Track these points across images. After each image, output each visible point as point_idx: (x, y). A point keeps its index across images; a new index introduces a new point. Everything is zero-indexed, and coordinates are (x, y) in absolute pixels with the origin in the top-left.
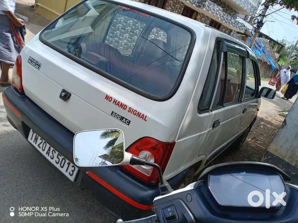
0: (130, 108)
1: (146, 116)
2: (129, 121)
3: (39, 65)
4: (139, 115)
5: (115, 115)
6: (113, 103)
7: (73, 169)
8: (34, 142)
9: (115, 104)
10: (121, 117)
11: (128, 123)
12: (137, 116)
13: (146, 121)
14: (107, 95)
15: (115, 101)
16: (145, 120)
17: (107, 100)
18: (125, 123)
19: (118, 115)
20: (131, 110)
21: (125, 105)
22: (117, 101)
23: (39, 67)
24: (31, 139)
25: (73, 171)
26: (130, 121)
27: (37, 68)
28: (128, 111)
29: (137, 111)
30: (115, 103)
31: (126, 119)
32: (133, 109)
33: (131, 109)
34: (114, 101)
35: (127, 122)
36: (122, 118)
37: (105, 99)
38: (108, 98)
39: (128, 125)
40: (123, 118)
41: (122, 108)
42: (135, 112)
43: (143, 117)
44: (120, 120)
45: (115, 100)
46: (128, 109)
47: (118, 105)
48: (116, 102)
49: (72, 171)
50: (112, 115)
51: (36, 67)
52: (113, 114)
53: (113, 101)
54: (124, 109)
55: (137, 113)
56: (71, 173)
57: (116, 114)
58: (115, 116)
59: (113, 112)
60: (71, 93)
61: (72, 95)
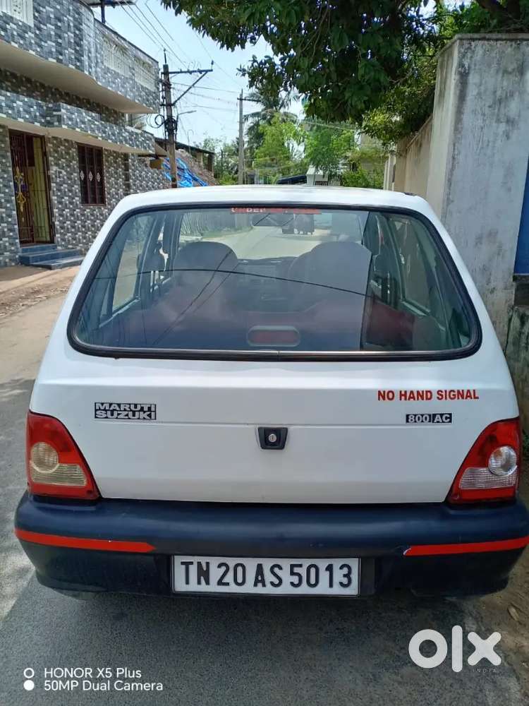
0: (439, 392)
1: (474, 391)
2: (448, 416)
3: (146, 409)
4: (460, 394)
5: (415, 418)
6: (401, 399)
7: (345, 571)
8: (199, 583)
9: (406, 399)
10: (430, 415)
11: (448, 420)
12: (458, 398)
13: (477, 398)
14: (379, 392)
15: (403, 395)
16: (475, 398)
17: (384, 399)
18: (443, 422)
19: (422, 415)
20: (444, 394)
21: (427, 392)
22: (406, 392)
23: (150, 416)
24: (187, 582)
25: (348, 576)
26: (450, 414)
27: (144, 418)
28: (438, 398)
29: (454, 391)
30: (403, 397)
31: (441, 415)
32: (446, 391)
33: (442, 392)
34: (401, 395)
35: (446, 418)
36: (432, 418)
37: (379, 399)
38: (382, 395)
39: (450, 421)
40: (434, 415)
41: (423, 399)
42: (452, 393)
43: (470, 395)
44: (430, 421)
45: (401, 392)
46: (435, 395)
47: (414, 398)
48: (405, 395)
49: (345, 576)
50: (407, 421)
51: (139, 418)
52: (410, 420)
53: (399, 396)
54: (427, 399)
55: (456, 393)
56: (345, 581)
57: (415, 415)
58: (415, 422)
59: (407, 416)
60: (285, 427)
61: (291, 429)
